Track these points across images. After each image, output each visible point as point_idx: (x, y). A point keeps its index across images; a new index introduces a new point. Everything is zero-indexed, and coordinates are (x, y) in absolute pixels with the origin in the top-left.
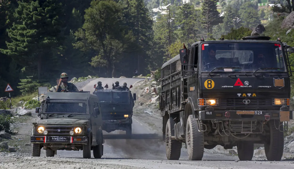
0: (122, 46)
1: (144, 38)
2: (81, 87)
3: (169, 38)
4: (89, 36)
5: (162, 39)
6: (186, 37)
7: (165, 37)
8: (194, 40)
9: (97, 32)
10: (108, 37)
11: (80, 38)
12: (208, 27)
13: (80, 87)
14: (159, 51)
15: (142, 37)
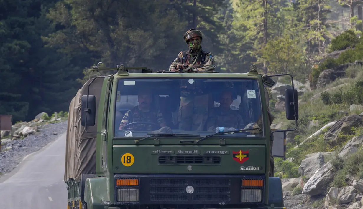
0: (152, 44)
1: (207, 26)
2: (56, 134)
3: (265, 26)
4: (79, 21)
5: (248, 30)
6: (302, 25)
7: (256, 25)
8: (321, 33)
9: (97, 12)
10: (121, 23)
11: (60, 23)
12: (351, 4)
13: (54, 134)
14: (242, 56)
15: (203, 23)
